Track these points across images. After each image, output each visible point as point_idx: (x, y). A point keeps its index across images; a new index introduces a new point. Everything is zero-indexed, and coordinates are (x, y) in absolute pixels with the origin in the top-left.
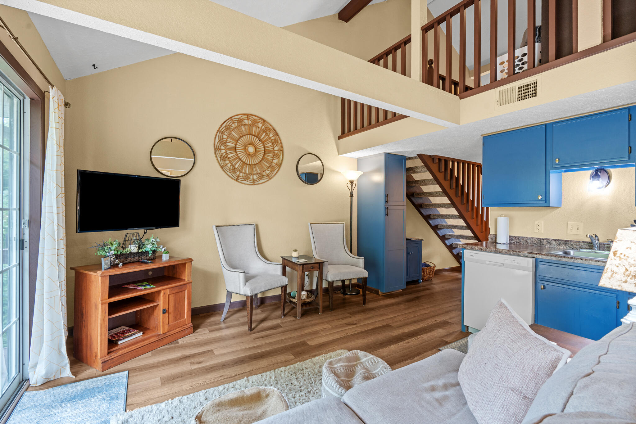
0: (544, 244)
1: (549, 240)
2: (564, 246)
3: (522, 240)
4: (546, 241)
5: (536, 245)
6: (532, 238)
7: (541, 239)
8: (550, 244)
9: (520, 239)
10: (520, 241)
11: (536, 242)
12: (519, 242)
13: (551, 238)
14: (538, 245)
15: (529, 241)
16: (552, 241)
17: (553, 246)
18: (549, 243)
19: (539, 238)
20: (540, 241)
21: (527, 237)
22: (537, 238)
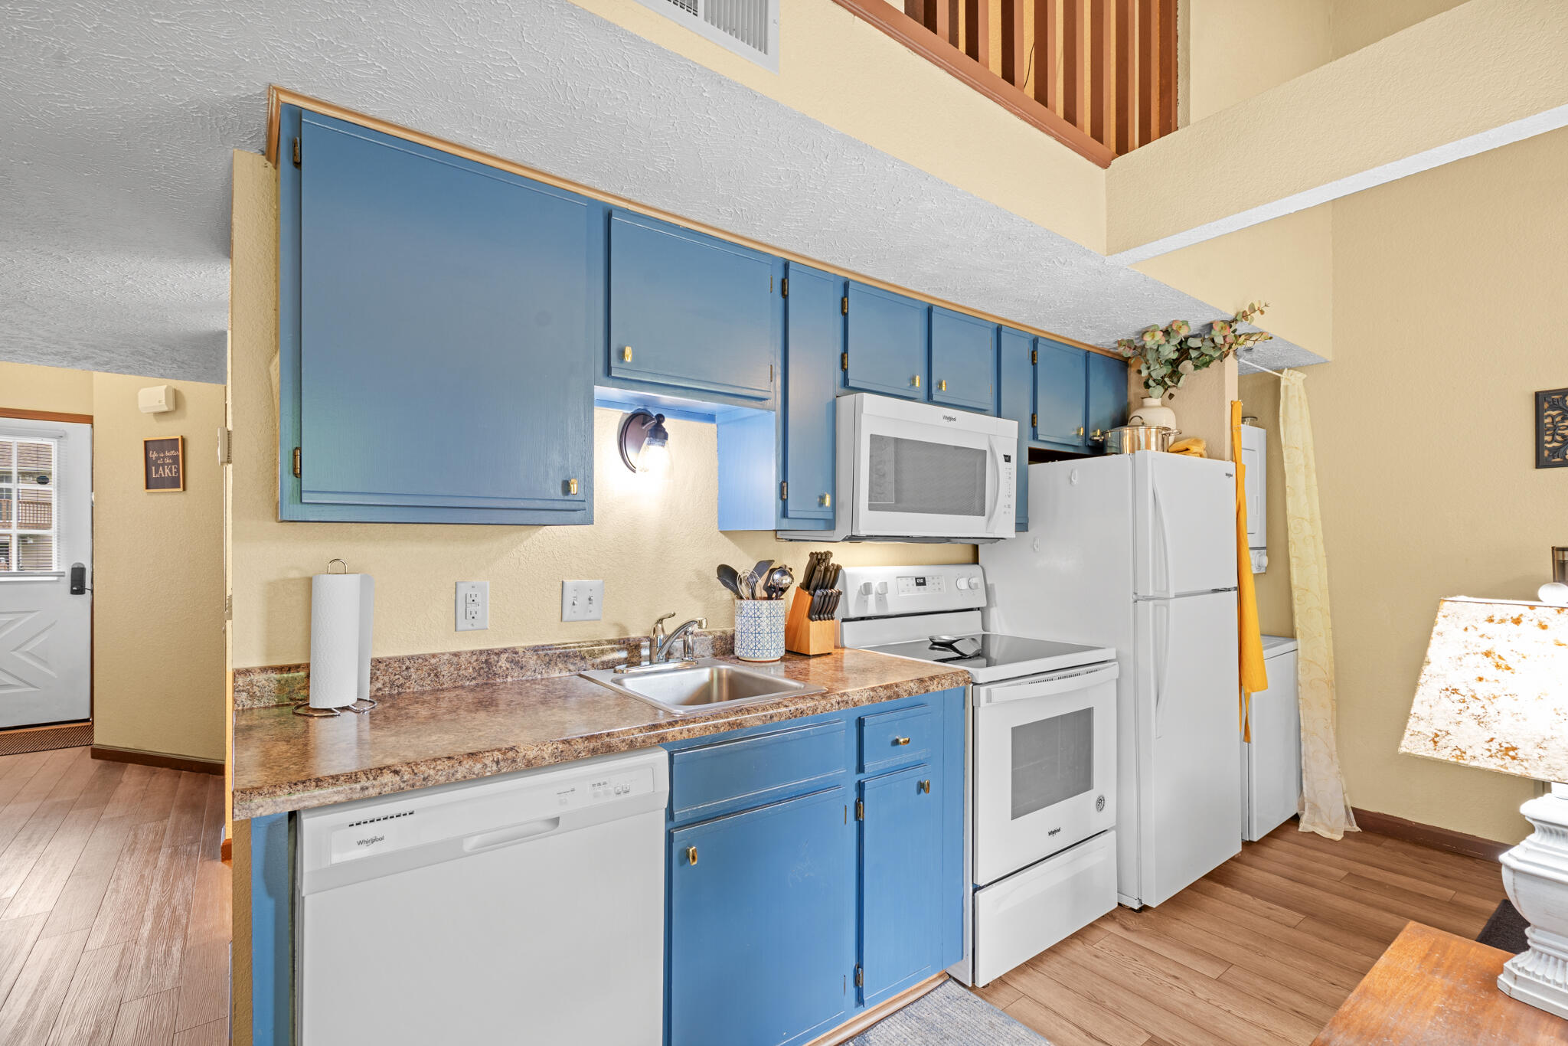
0: (500, 671)
1: (516, 653)
2: (560, 665)
3: (417, 670)
4: (507, 660)
5: (473, 683)
6: (456, 655)
7: (489, 652)
8: (522, 668)
9: (408, 668)
10: (408, 678)
11: (474, 668)
12: (402, 681)
13: (519, 643)
14: (480, 681)
15: (445, 670)
16: (528, 654)
17: (529, 673)
18: (517, 663)
19: (481, 652)
20: (487, 662)
21: (434, 656)
22: (473, 653)
